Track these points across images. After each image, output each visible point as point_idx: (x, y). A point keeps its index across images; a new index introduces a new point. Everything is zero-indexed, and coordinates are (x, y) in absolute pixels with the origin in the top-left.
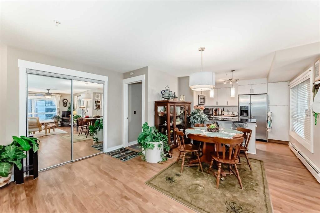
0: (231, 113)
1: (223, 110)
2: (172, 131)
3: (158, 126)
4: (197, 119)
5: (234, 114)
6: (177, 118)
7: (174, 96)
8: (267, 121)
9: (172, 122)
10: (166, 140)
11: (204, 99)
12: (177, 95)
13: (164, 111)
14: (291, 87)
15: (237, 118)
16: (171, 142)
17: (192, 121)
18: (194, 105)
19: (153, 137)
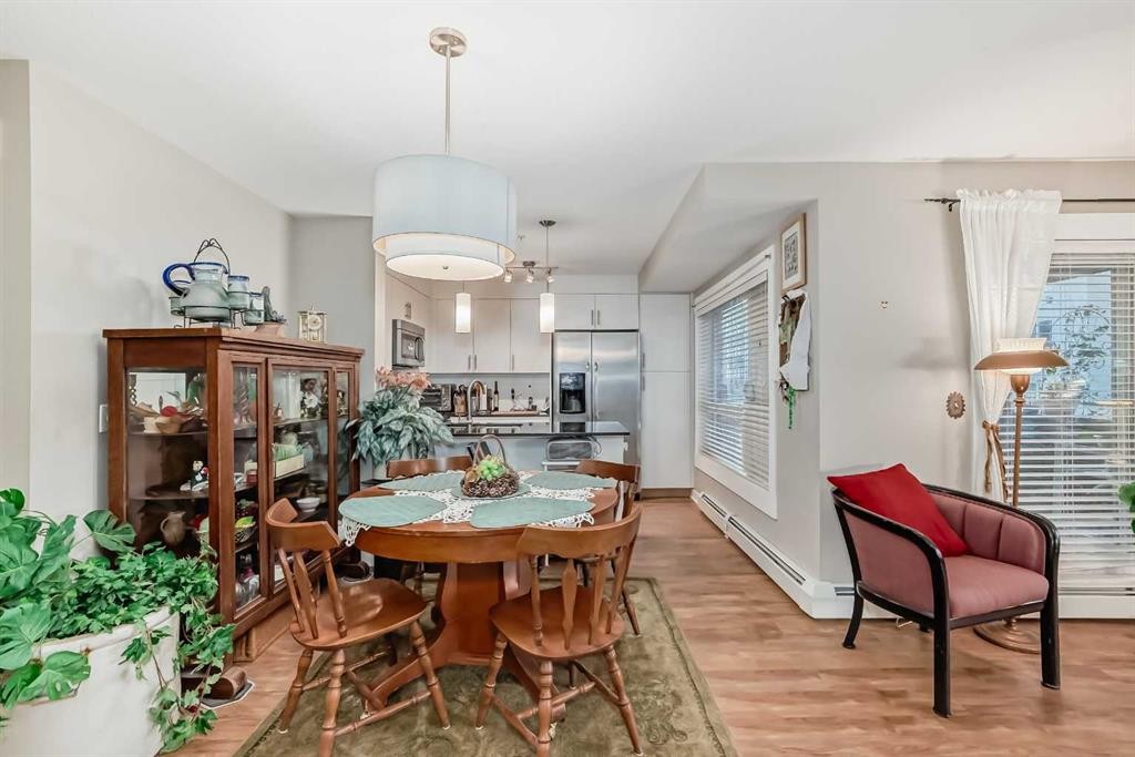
0: (523, 404)
1: (494, 390)
2: (245, 524)
3: (132, 502)
4: (396, 436)
5: (534, 408)
6: (278, 439)
7: (259, 304)
9: (250, 465)
10: (199, 590)
11: (418, 340)
12: (278, 307)
13: (191, 402)
14: (699, 311)
15: (548, 420)
16: (238, 588)
17: (369, 451)
18: (377, 367)
19: (82, 598)
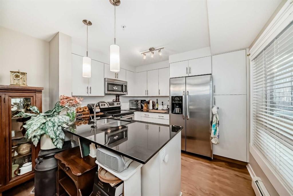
1: (156, 102)
8: (212, 122)
